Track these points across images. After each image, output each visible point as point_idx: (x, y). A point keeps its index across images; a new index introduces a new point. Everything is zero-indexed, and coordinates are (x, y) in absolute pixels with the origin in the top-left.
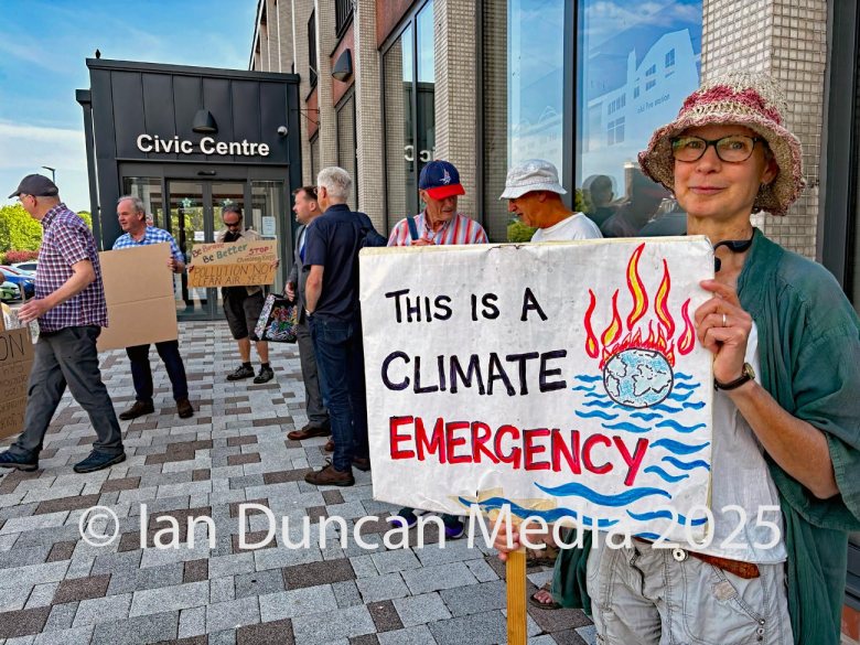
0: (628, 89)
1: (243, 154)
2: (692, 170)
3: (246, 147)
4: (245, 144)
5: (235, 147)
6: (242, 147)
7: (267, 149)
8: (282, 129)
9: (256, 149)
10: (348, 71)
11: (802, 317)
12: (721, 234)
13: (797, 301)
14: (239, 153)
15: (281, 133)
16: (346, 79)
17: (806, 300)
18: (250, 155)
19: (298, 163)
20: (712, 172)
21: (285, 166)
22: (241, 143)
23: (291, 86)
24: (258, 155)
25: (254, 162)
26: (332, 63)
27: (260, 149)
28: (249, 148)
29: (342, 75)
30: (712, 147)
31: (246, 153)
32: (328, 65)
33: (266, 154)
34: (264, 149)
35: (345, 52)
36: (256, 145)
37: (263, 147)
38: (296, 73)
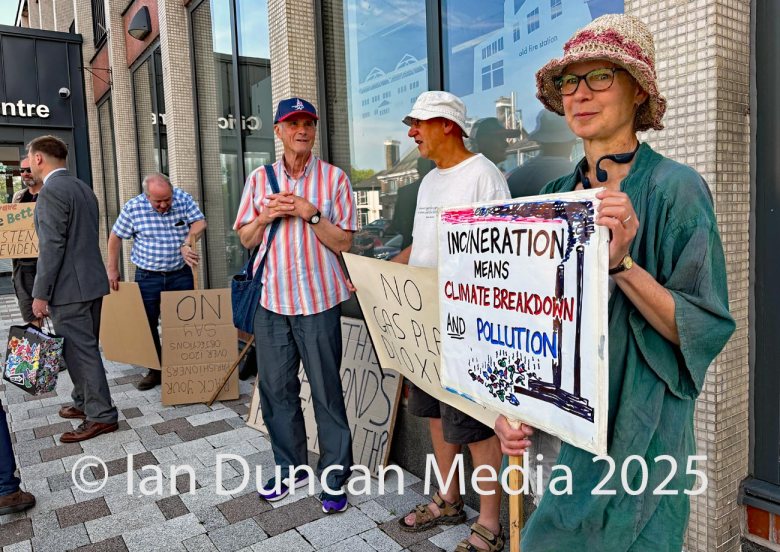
0: (507, 30)
1: (18, 115)
2: (572, 101)
3: (20, 108)
4: (21, 104)
5: (9, 108)
6: (17, 108)
7: (47, 110)
8: (63, 90)
9: (34, 110)
10: (146, 29)
11: (664, 212)
12: (608, 149)
13: (661, 199)
14: (13, 113)
15: (63, 95)
16: (143, 38)
17: (668, 198)
18: (27, 117)
19: (84, 126)
20: (584, 100)
21: (69, 129)
22: (15, 103)
23: (71, 46)
24: (35, 116)
25: (32, 124)
26: (124, 22)
27: (39, 111)
28: (25, 109)
29: (140, 33)
30: (583, 81)
31: (22, 114)
32: (120, 24)
33: (46, 115)
34: (43, 111)
35: (142, 9)
36: (34, 106)
37: (43, 109)
38: (77, 32)
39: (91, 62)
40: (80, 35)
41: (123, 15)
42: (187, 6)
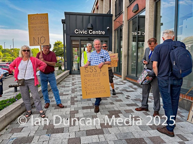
4: (99, 31)
5: (97, 32)
6: (98, 32)
9: (102, 33)
10: (137, 9)
15: (108, 29)
21: (108, 37)
23: (110, 17)
24: (102, 34)
25: (101, 36)
27: (103, 33)
28: (100, 32)
29: (134, 11)
31: (99, 34)
32: (127, 10)
33: (104, 34)
35: (136, 5)
36: (102, 32)
37: (104, 32)
38: (111, 14)
39: (114, 21)
40: (112, 14)
41: (128, 7)
42: (155, 1)
